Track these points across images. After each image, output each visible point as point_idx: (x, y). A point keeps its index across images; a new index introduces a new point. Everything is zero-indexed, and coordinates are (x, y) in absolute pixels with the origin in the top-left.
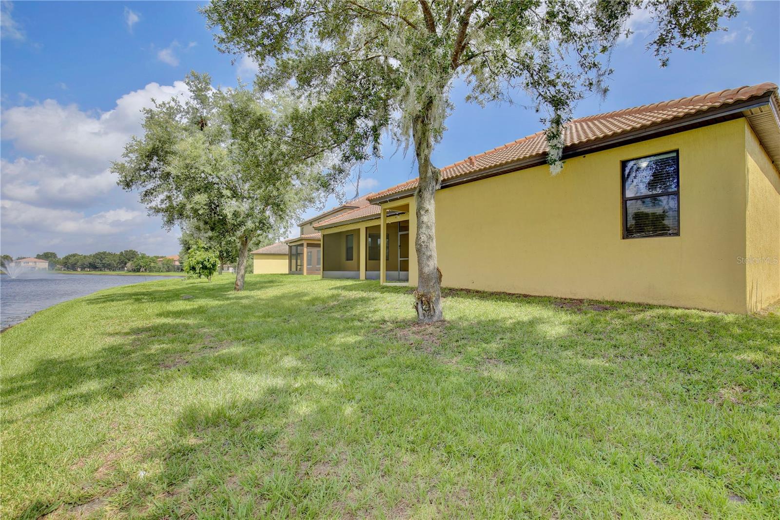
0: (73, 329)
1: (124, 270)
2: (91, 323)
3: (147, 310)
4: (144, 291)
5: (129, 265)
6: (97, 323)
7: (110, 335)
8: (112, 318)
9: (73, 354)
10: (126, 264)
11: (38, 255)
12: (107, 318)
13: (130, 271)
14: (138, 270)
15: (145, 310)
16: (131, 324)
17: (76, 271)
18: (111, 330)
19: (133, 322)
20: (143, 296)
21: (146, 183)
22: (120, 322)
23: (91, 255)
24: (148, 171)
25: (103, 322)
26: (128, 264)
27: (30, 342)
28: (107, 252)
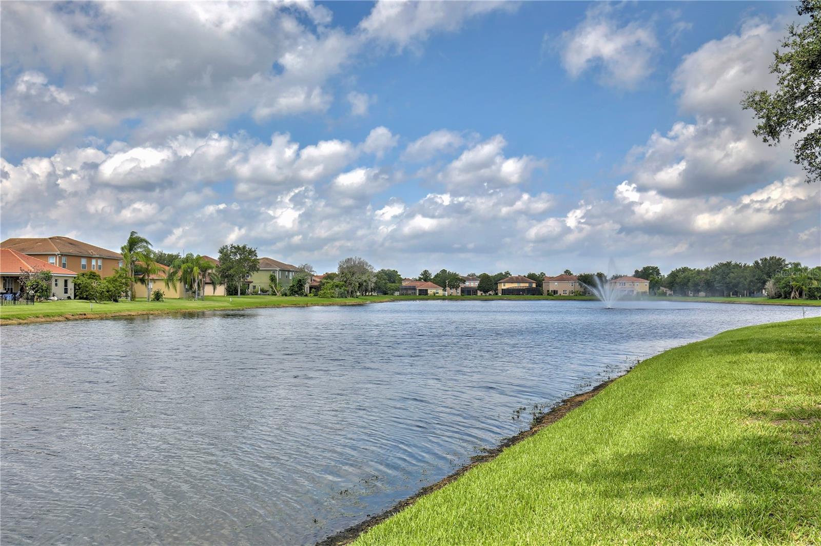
0: (694, 395)
1: (762, 295)
2: (718, 388)
3: (814, 374)
4: (804, 335)
5: (770, 285)
6: (728, 389)
7: (752, 414)
8: (751, 382)
9: (700, 439)
10: (764, 282)
11: (637, 272)
12: (744, 383)
13: (773, 298)
14: (787, 296)
15: (810, 375)
16: (787, 398)
17: (688, 296)
18: (752, 405)
19: (789, 394)
20: (803, 347)
21: (807, 122)
22: (767, 392)
23: (707, 270)
24: (810, 98)
25: (738, 389)
26: (768, 284)
27: (639, 408)
28: (733, 263)
